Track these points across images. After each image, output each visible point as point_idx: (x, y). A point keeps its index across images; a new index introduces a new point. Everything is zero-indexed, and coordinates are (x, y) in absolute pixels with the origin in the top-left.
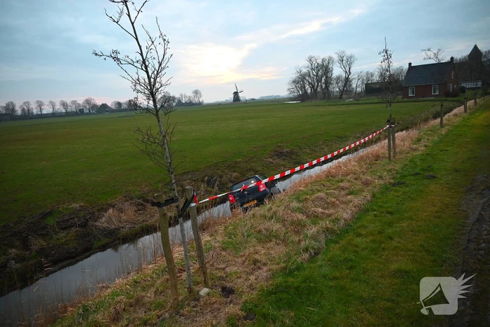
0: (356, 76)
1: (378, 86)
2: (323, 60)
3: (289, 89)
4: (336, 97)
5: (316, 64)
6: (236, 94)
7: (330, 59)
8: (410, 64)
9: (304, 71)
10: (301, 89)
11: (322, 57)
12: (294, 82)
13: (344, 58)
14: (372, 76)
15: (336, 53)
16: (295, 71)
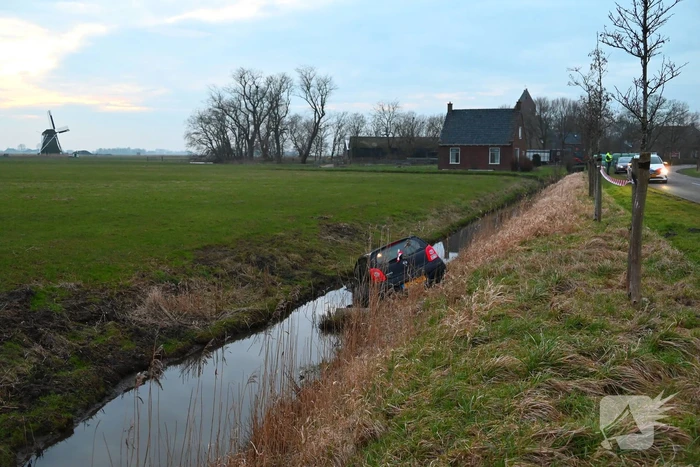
0: (335, 120)
1: (375, 145)
2: (270, 81)
3: (188, 135)
4: (292, 160)
5: (254, 87)
6: (50, 135)
7: (284, 79)
8: (450, 105)
9: (228, 97)
10: (217, 135)
11: (267, 74)
12: (201, 119)
13: (313, 82)
14: (363, 122)
15: (298, 70)
16: (208, 97)
